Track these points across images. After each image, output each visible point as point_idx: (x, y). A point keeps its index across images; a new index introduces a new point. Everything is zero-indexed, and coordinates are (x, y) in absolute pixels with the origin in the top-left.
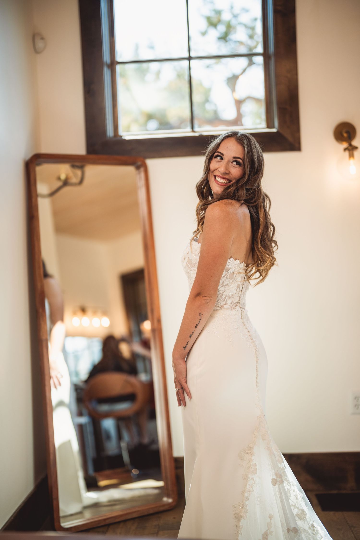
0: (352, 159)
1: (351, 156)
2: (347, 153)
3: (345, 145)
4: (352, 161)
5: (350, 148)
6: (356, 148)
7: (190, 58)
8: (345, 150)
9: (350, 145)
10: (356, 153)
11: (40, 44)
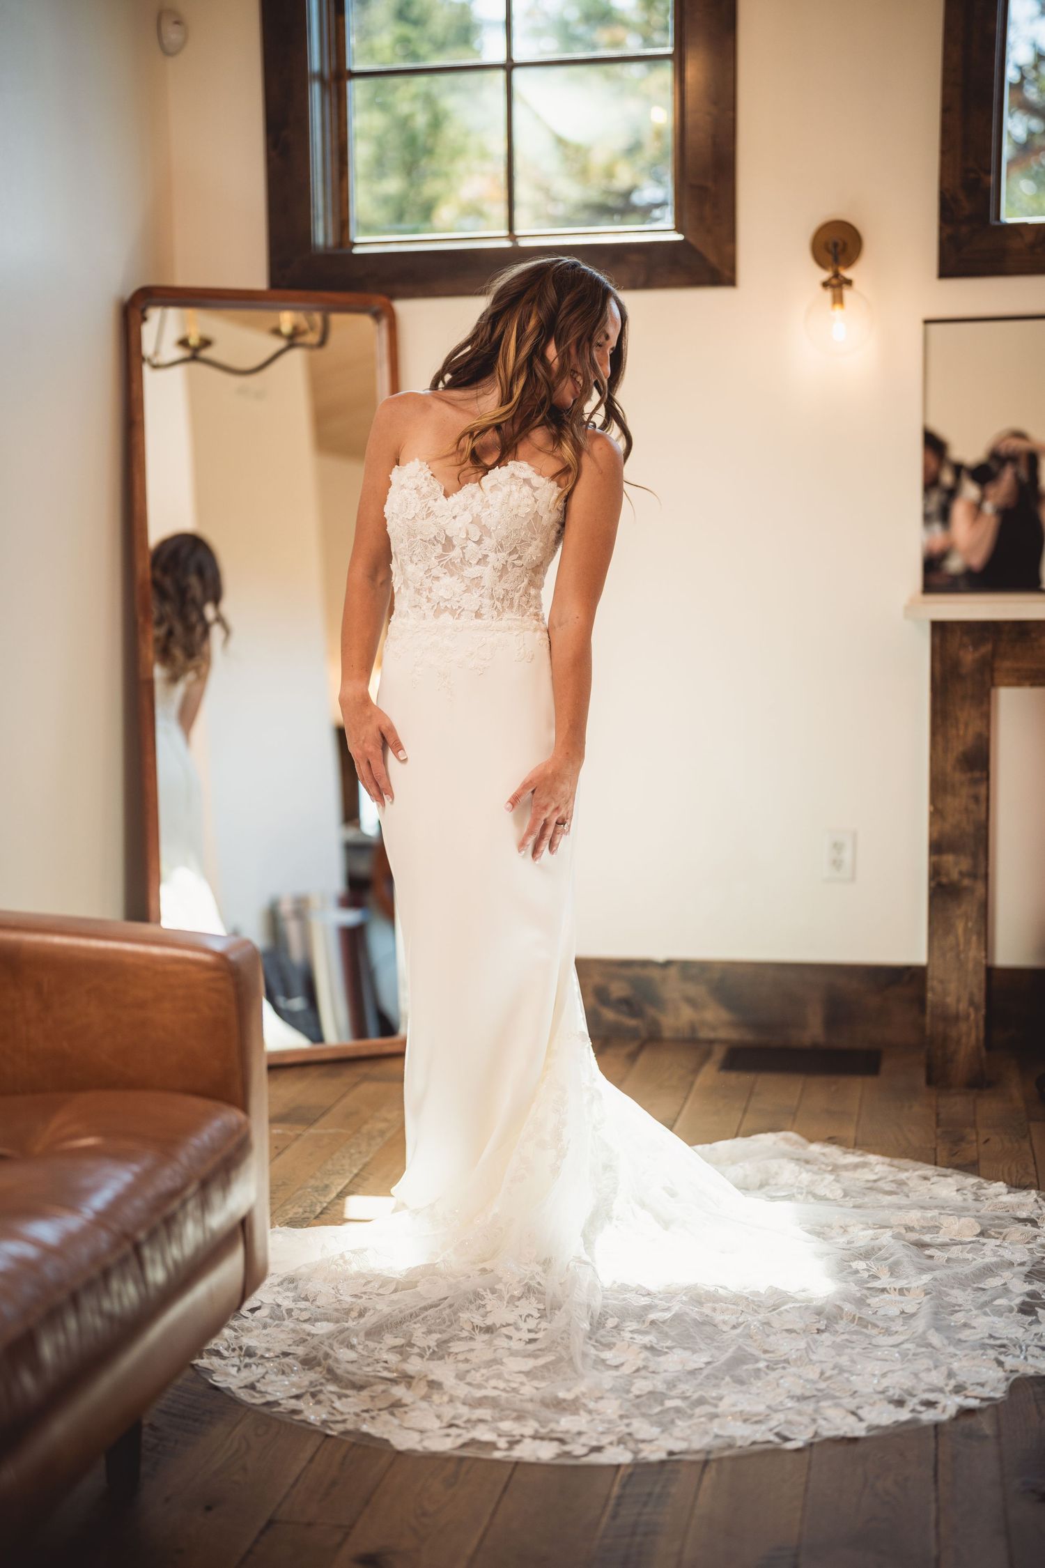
0: (837, 307)
1: (838, 300)
2: (828, 295)
3: (826, 275)
4: (838, 312)
5: (834, 282)
6: (849, 282)
7: (509, 66)
8: (825, 285)
9: (836, 275)
10: (847, 293)
11: (172, 35)
